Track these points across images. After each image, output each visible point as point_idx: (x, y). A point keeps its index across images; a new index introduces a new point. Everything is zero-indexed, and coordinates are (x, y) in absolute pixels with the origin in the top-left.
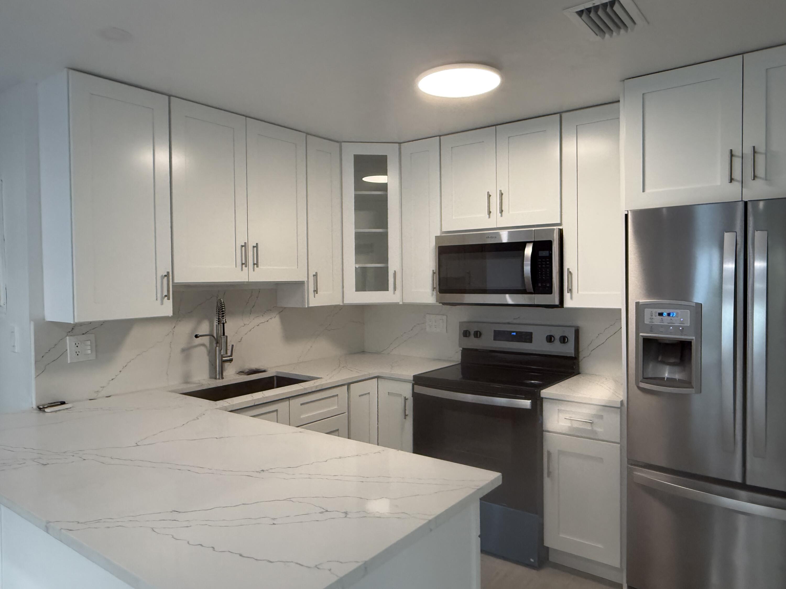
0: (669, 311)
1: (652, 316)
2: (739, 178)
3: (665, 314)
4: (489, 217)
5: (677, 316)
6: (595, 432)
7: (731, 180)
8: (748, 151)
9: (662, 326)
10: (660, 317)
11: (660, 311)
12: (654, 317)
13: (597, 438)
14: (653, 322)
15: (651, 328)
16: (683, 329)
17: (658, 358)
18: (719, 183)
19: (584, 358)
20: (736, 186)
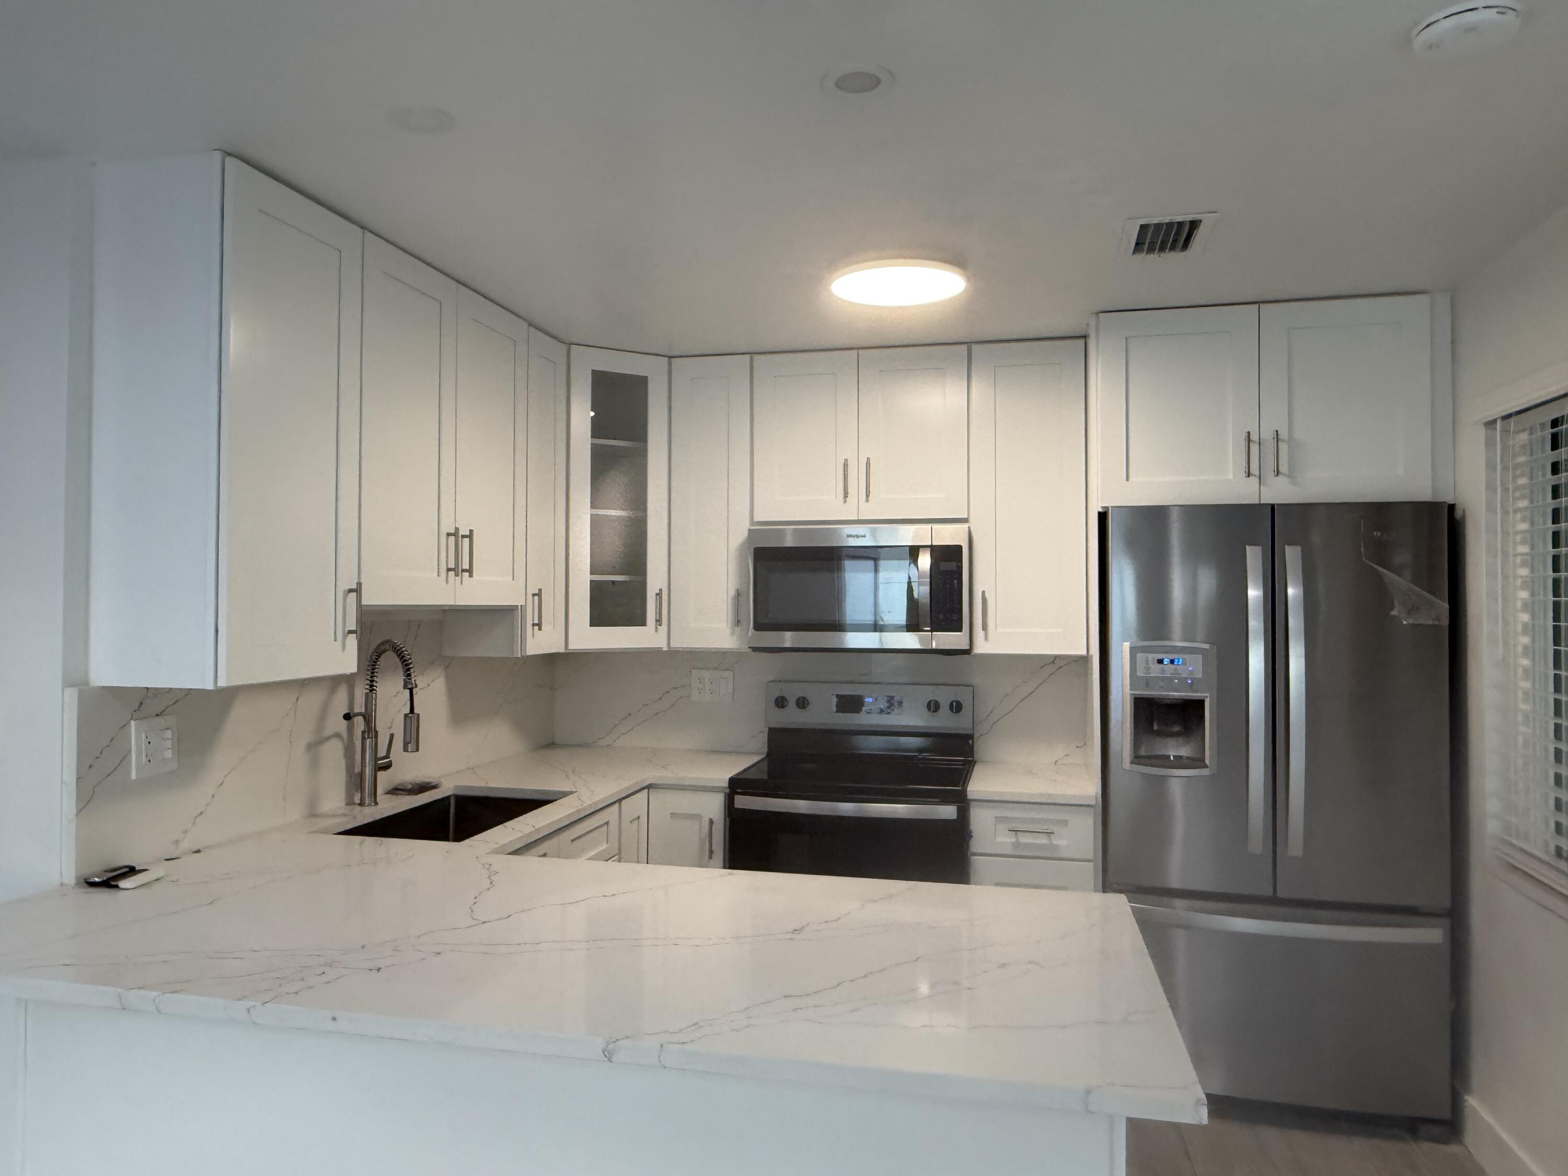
0: (1172, 656)
1: (1147, 664)
2: (1257, 473)
3: (1166, 661)
4: (845, 502)
5: (1184, 663)
6: (1056, 848)
7: (1249, 475)
8: (1267, 435)
9: (1163, 679)
10: (1161, 666)
11: (1160, 656)
12: (1151, 665)
13: (1056, 855)
14: (1150, 674)
15: (1148, 682)
16: (1192, 683)
17: (1152, 726)
18: (1231, 476)
19: (981, 735)
20: (1254, 481)
